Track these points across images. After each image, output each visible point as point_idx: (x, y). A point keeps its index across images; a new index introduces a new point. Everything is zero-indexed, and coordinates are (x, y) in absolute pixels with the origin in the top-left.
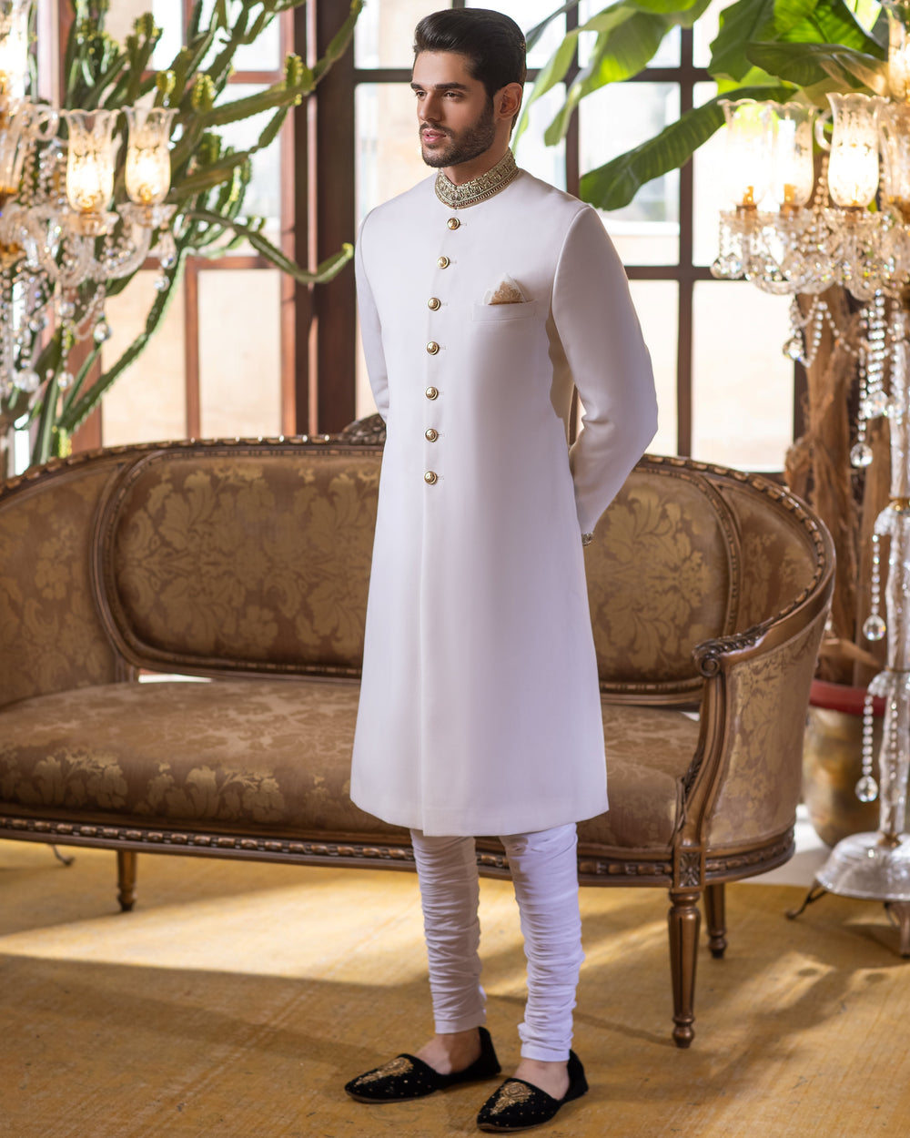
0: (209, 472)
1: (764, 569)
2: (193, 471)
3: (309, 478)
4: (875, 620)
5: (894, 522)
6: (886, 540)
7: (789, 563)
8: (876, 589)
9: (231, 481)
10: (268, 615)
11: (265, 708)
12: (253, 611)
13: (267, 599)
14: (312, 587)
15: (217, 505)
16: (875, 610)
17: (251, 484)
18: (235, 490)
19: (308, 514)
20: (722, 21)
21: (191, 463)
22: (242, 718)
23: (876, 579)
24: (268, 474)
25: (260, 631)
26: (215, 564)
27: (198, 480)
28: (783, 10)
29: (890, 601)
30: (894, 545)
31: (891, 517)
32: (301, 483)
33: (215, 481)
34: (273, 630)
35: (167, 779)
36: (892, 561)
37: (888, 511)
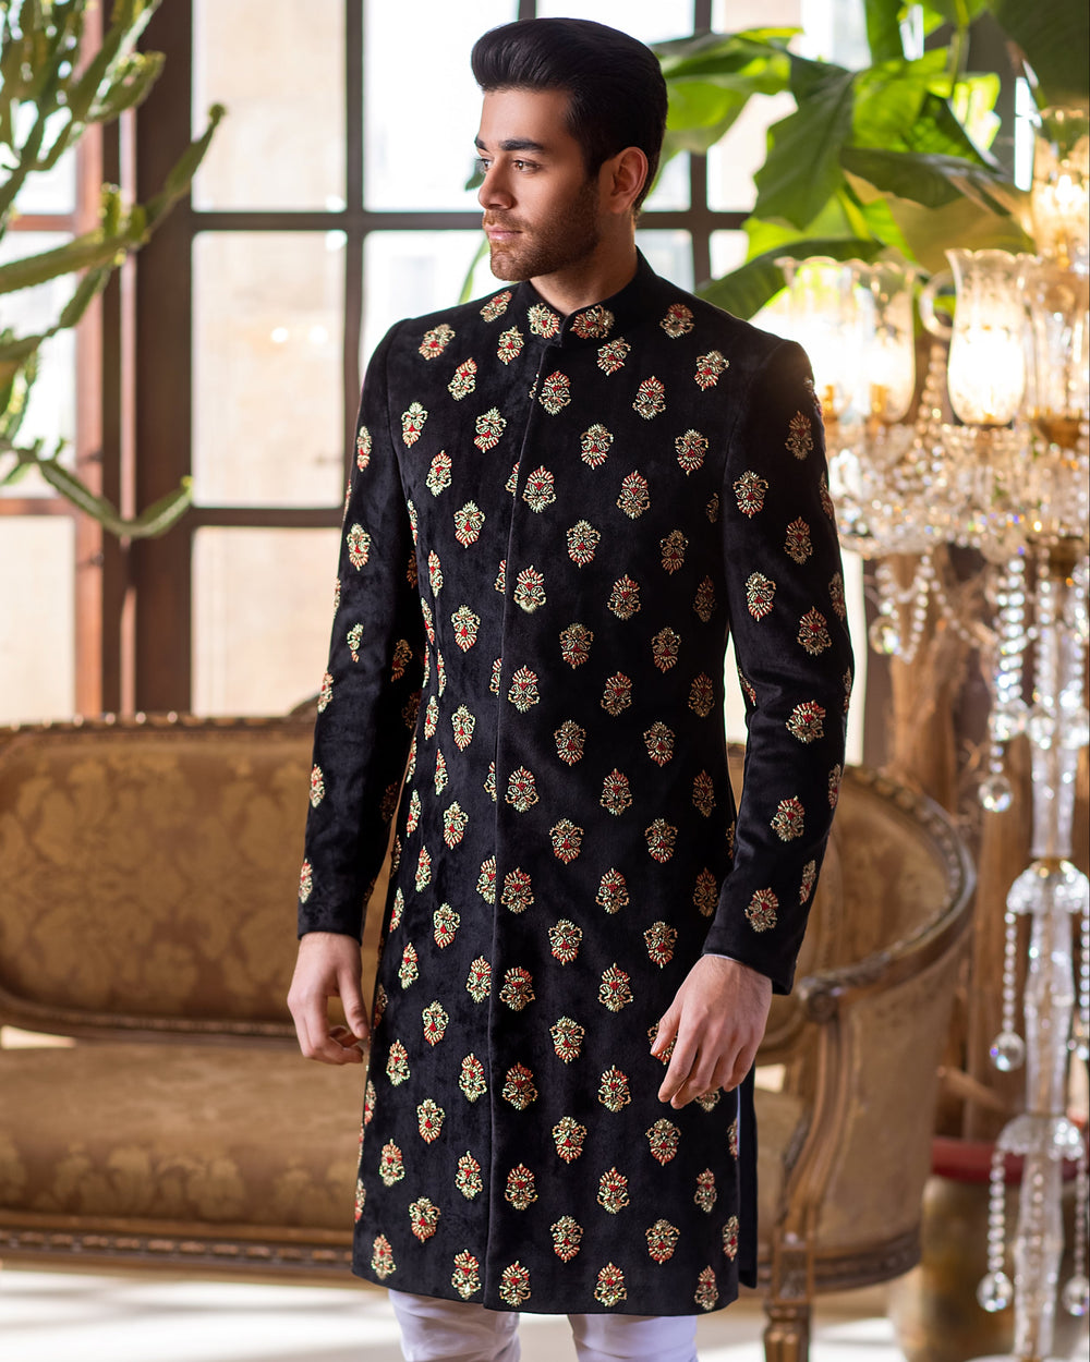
0: (103, 761)
2: (80, 760)
3: (243, 769)
4: (1008, 1039)
5: (1039, 893)
6: (1025, 921)
8: (1009, 994)
9: (136, 774)
10: (183, 954)
11: (195, 1076)
12: (164, 950)
13: (184, 933)
14: (246, 917)
15: (115, 807)
16: (1008, 1024)
17: (161, 779)
18: (138, 786)
19: (242, 820)
20: (772, 141)
21: (77, 750)
22: (168, 1088)
23: (1009, 979)
24: (184, 764)
25: (173, 974)
26: (111, 886)
27: (87, 773)
28: (867, 124)
29: (1030, 1012)
30: (1038, 928)
31: (1035, 885)
32: (231, 777)
33: (111, 775)
34: (190, 976)
35: (81, 1163)
36: (1034, 952)
37: (1029, 876)
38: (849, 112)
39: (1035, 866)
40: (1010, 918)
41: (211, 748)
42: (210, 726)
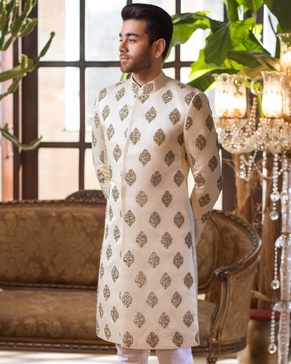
0: (14, 213)
1: (232, 244)
2: (8, 213)
3: (54, 215)
4: (276, 281)
5: (284, 242)
6: (280, 250)
7: (242, 242)
8: (276, 269)
9: (24, 216)
10: (37, 266)
11: (44, 299)
12: (32, 264)
13: (38, 260)
14: (55, 255)
15: (18, 225)
16: (276, 277)
17: (31, 217)
18: (24, 219)
19: (53, 229)
20: (207, 42)
21: (7, 210)
22: (37, 302)
23: (276, 265)
24: (37, 213)
25: (34, 272)
26: (17, 247)
27: (10, 216)
29: (282, 274)
30: (283, 252)
31: (283, 240)
32: (51, 217)
33: (17, 216)
35: (16, 322)
36: (282, 258)
37: (281, 238)
38: (229, 35)
39: (282, 235)
40: (276, 249)
41: (44, 209)
42: (44, 202)
